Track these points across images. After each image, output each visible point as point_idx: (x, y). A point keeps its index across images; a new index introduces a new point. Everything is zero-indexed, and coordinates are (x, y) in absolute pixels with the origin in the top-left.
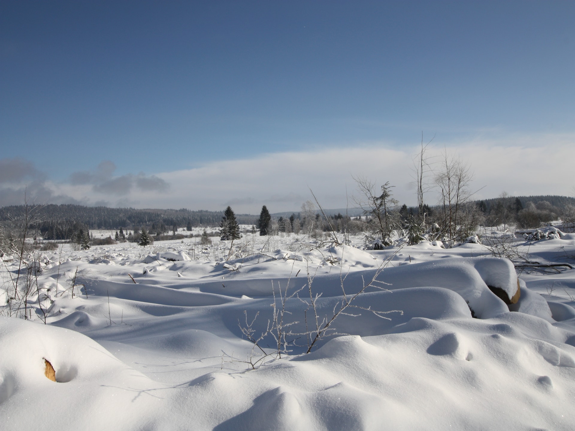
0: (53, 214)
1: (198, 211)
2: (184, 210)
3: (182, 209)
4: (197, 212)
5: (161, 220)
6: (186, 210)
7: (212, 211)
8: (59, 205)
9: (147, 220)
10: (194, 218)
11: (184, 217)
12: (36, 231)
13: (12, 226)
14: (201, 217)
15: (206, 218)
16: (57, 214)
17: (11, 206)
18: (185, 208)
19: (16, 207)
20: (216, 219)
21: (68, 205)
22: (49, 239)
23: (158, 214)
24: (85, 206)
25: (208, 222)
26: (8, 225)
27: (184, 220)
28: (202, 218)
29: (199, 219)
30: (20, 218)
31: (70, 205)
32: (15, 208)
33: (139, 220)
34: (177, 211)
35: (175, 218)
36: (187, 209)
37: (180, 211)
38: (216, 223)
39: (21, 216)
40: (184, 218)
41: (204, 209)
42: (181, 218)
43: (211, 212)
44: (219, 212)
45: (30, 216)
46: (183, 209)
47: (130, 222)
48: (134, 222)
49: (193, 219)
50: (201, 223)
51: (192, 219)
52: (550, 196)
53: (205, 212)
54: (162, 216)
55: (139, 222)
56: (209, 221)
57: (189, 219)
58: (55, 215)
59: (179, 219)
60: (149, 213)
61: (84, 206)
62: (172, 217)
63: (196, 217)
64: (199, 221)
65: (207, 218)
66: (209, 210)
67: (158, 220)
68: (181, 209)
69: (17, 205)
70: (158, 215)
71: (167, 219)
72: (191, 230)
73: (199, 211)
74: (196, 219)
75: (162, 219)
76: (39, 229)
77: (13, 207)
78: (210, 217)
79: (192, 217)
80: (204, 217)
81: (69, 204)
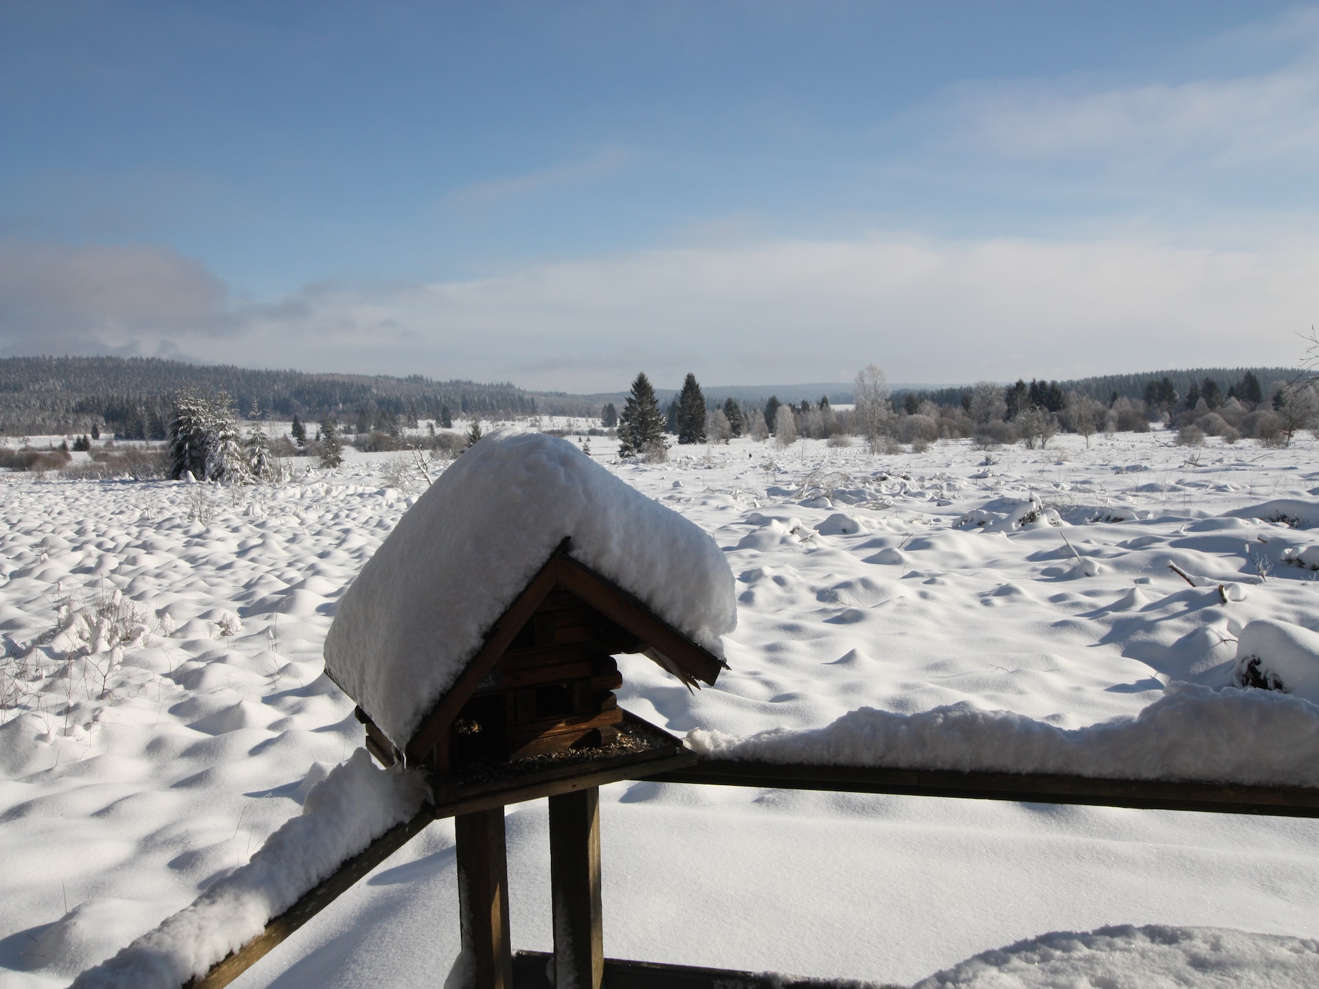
0: (116, 379)
1: (449, 381)
2: (416, 379)
3: (412, 376)
4: (446, 385)
5: (373, 401)
6: (421, 378)
7: (483, 384)
8: (126, 360)
9: (338, 401)
10: (449, 398)
11: (426, 394)
12: (94, 419)
13: (34, 405)
14: (464, 396)
15: (476, 399)
16: (127, 381)
17: (14, 357)
18: (419, 373)
19: (27, 360)
20: (498, 401)
21: (147, 359)
22: (128, 437)
23: (365, 385)
24: (188, 363)
25: (481, 407)
26: (24, 403)
27: (427, 402)
28: (467, 397)
29: (459, 400)
30: (41, 387)
31: (152, 358)
32: (23, 364)
33: (321, 398)
34: (400, 380)
35: (404, 397)
36: (425, 378)
37: (407, 380)
38: (501, 411)
39: (43, 381)
40: (426, 399)
41: (464, 378)
42: (418, 397)
43: (480, 385)
44: (497, 385)
45: (64, 382)
46: (415, 376)
47: (299, 403)
48: (309, 404)
49: (446, 401)
50: (464, 410)
51: (443, 400)
52: (1282, 369)
53: (465, 383)
54: (375, 391)
55: (321, 404)
56: (484, 406)
57: (437, 400)
58: (122, 382)
59: (414, 400)
60: (344, 383)
61: (184, 364)
62: (399, 395)
63: (452, 397)
64: (461, 406)
65: (479, 398)
66: (475, 381)
67: (365, 401)
68: (410, 377)
69: (26, 357)
70: (364, 389)
71: (387, 398)
72: (449, 426)
73: (451, 381)
74: (454, 402)
75: (374, 397)
76: (98, 413)
77: (19, 360)
78: (483, 395)
79: (445, 396)
80: (471, 396)
81: (150, 358)
